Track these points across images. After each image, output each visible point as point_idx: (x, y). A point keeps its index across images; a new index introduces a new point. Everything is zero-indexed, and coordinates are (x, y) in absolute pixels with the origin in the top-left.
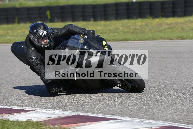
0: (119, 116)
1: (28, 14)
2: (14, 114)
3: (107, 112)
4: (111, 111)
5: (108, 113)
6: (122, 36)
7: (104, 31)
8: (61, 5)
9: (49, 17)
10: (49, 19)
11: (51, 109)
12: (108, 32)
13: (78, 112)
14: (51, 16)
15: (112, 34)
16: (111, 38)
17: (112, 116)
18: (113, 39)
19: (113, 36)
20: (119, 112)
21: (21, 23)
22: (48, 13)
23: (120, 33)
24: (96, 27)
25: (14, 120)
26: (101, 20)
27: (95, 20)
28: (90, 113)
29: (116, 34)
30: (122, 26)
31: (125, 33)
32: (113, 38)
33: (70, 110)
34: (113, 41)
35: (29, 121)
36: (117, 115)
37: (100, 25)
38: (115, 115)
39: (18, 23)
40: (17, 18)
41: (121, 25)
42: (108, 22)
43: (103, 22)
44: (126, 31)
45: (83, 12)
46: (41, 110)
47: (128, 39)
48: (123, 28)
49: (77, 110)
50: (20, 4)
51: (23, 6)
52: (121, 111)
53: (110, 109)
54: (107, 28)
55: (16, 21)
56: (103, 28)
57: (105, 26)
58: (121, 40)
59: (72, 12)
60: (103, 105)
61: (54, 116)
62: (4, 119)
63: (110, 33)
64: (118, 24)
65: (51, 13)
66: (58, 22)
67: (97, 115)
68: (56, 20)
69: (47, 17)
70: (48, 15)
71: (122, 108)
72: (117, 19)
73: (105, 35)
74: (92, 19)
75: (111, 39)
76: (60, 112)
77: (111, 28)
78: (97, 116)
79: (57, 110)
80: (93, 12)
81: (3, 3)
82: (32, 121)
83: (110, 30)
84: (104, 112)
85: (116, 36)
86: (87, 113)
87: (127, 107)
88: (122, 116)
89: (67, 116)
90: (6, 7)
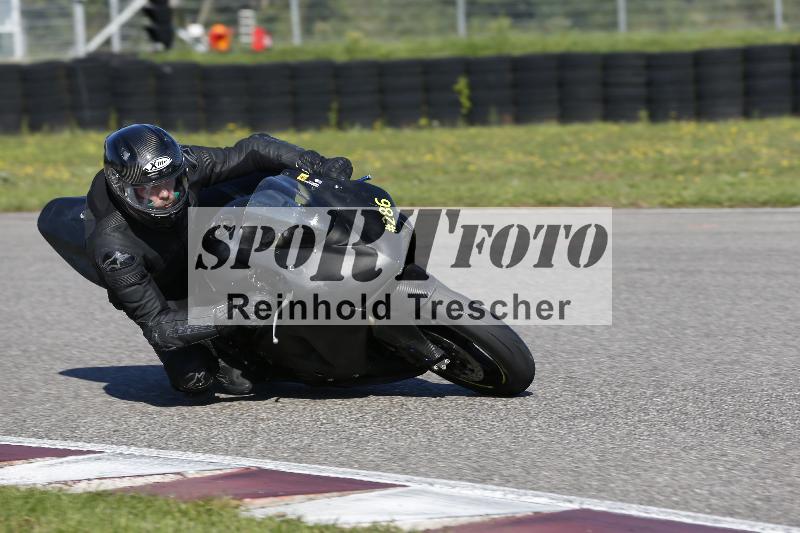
0: (758, 519)
1: (382, 91)
2: (319, 496)
3: (707, 500)
4: (720, 496)
5: (709, 506)
6: (772, 187)
7: (695, 162)
8: (517, 52)
9: (466, 102)
10: (464, 111)
11: (470, 481)
12: (709, 167)
13: (583, 499)
14: (471, 99)
15: (726, 178)
16: (721, 191)
17: (729, 519)
18: (730, 199)
19: (732, 185)
20: (758, 503)
21: (352, 125)
22: (462, 85)
23: (762, 172)
24: (659, 147)
25: (324, 523)
26: (678, 118)
27: (655, 117)
28: (633, 503)
29: (743, 175)
30: (770, 145)
31: (780, 171)
32: (730, 192)
33: (553, 489)
34: (731, 207)
35: (382, 526)
36: (747, 517)
37: (679, 140)
38: (738, 514)
39: (340, 125)
40: (335, 105)
41: (763, 138)
42: (711, 128)
43: (688, 128)
44: (785, 163)
45: (605, 84)
46: (431, 484)
47: (795, 200)
48: (774, 151)
49: (580, 490)
50: (349, 50)
51: (361, 56)
52: (768, 500)
53: (717, 489)
54: (706, 153)
55: (333, 116)
56: (686, 152)
57: (697, 142)
58: (764, 204)
59: (561, 84)
60: (686, 471)
61: (483, 510)
62: (283, 516)
63: (717, 172)
64: (750, 135)
65: (472, 86)
66: (501, 122)
67: (662, 512)
68: (493, 116)
69: (458, 104)
70: (459, 93)
71: (771, 485)
72: (747, 114)
73: (698, 179)
74: (643, 114)
75: (724, 197)
76: (510, 496)
77: (721, 150)
78: (662, 517)
79: (495, 488)
80: (649, 84)
81: (280, 46)
82: (396, 528)
83: (718, 161)
84: (695, 504)
85: (743, 183)
86: (621, 500)
87: (790, 485)
88: (768, 521)
89: (536, 513)
90: (290, 59)
